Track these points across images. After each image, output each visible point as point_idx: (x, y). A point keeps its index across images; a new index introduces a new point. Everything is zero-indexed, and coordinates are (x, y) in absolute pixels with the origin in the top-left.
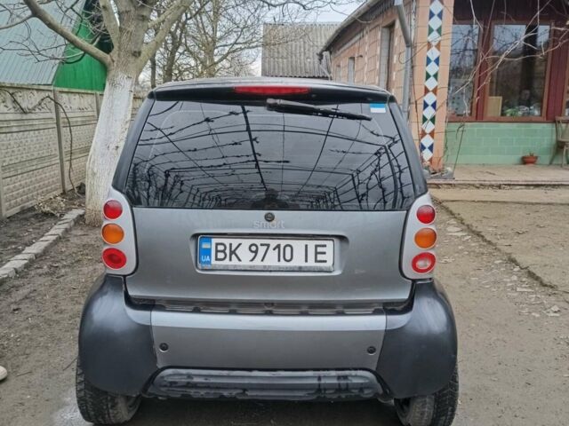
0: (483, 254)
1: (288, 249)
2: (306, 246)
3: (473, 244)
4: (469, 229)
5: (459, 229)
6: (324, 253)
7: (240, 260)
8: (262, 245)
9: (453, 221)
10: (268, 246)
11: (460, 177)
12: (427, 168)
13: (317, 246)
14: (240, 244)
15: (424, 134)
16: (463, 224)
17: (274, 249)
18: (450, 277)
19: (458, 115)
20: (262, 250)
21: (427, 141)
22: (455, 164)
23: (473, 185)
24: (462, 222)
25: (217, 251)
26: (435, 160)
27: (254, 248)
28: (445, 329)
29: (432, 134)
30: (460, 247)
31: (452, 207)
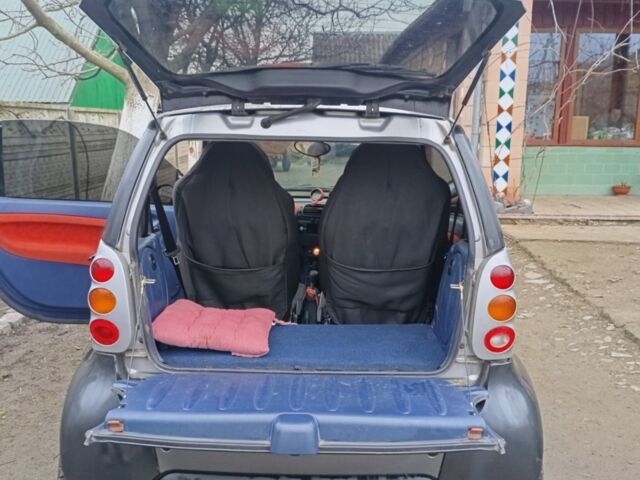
0: (569, 307)
3: (557, 295)
4: (552, 276)
5: (540, 276)
9: (532, 266)
11: (539, 211)
12: (501, 200)
15: (497, 160)
16: (545, 269)
18: (529, 336)
19: (537, 138)
21: (501, 169)
22: (535, 195)
23: (555, 220)
24: (543, 266)
26: (510, 191)
29: (507, 160)
30: (541, 298)
31: (532, 248)
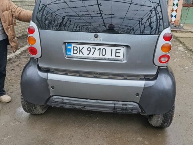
0: (191, 58)
1: (104, 50)
2: (112, 49)
3: (188, 54)
4: (187, 48)
5: (183, 48)
6: (119, 53)
7: (83, 54)
8: (93, 48)
9: (181, 45)
10: (95, 48)
11: (186, 28)
12: (173, 24)
13: (116, 50)
14: (83, 47)
15: (173, 11)
16: (185, 46)
17: (98, 50)
18: (177, 66)
19: (187, 4)
20: (93, 50)
21: (174, 13)
22: (184, 24)
23: (191, 32)
24: (184, 45)
25: (74, 50)
26: (176, 21)
27: (89, 49)
28: (171, 87)
29: (176, 11)
30: (182, 55)
31: (181, 40)
